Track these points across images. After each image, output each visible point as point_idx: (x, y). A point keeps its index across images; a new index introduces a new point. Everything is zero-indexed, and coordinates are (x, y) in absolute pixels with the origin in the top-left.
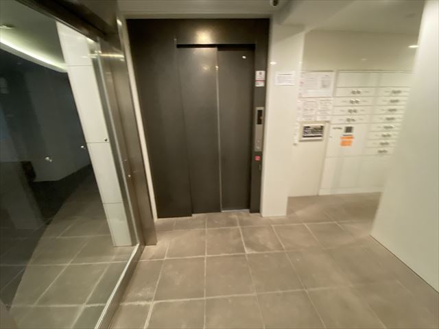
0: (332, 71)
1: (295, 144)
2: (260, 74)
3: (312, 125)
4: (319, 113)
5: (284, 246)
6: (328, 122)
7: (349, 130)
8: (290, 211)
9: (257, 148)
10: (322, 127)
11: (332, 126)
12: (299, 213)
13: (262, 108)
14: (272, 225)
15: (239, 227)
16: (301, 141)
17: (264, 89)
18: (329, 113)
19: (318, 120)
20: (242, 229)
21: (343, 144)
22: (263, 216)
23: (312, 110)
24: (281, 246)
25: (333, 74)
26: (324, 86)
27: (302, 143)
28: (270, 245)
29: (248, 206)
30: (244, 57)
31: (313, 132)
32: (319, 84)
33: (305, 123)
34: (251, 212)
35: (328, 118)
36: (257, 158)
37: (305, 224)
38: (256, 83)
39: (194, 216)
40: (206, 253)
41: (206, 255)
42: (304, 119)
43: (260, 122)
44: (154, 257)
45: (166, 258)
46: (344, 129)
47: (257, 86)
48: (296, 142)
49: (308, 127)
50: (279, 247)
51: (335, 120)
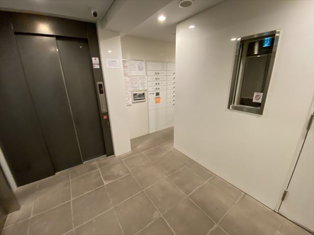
0: (143, 61)
1: (130, 105)
2: (95, 59)
3: (138, 93)
4: (140, 85)
5: (130, 170)
6: (146, 90)
7: (158, 94)
8: (133, 147)
9: (103, 110)
10: (144, 93)
11: (149, 93)
12: (139, 147)
13: (101, 83)
14: (123, 160)
15: (98, 169)
16: (133, 103)
17: (100, 70)
18: (146, 85)
19: (140, 89)
20: (101, 169)
21: (156, 102)
22: (116, 156)
23: (136, 83)
24: (129, 170)
25: (144, 62)
26: (140, 69)
27: (134, 104)
28: (121, 173)
29: (105, 153)
30: (81, 47)
31: (139, 97)
32: (137, 68)
33: (134, 91)
34: (107, 156)
35: (146, 88)
36: (105, 117)
37: (142, 153)
38: (94, 66)
39: (57, 174)
40: (71, 197)
41: (72, 199)
42: (132, 89)
43: (102, 92)
44: (18, 220)
45: (32, 216)
46: (155, 94)
47: (94, 67)
48: (131, 103)
49: (136, 94)
50: (128, 172)
51: (150, 89)
